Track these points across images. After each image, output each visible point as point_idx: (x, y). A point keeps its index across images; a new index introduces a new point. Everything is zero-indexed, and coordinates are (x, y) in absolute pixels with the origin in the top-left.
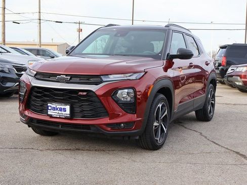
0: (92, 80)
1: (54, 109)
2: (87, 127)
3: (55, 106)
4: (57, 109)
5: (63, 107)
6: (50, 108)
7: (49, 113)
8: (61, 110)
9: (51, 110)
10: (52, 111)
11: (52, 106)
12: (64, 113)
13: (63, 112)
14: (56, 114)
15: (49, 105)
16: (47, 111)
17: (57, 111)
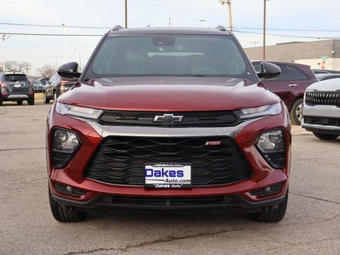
0: (221, 119)
1: (158, 174)
2: (219, 198)
3: (160, 169)
4: (164, 174)
5: (176, 169)
6: (149, 173)
7: (147, 182)
8: (172, 174)
9: (152, 176)
10: (154, 178)
11: (155, 169)
12: (179, 179)
13: (176, 178)
14: (164, 182)
15: (147, 167)
16: (145, 179)
17: (165, 178)
